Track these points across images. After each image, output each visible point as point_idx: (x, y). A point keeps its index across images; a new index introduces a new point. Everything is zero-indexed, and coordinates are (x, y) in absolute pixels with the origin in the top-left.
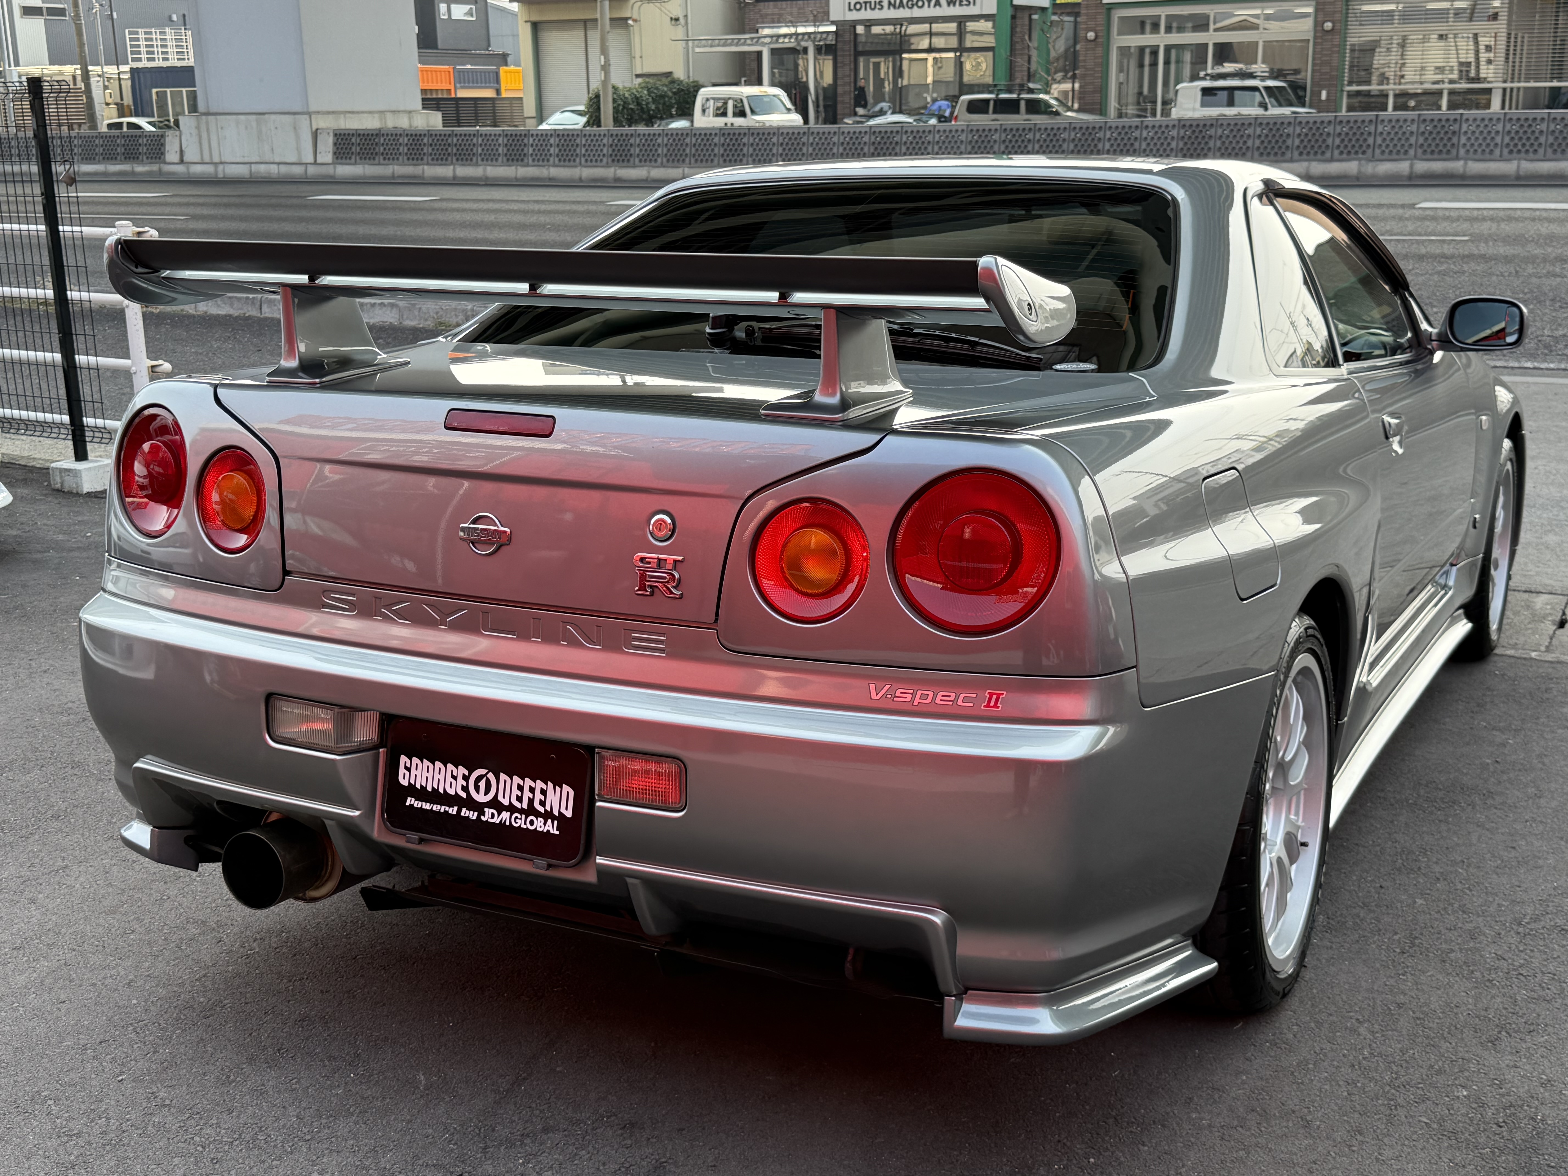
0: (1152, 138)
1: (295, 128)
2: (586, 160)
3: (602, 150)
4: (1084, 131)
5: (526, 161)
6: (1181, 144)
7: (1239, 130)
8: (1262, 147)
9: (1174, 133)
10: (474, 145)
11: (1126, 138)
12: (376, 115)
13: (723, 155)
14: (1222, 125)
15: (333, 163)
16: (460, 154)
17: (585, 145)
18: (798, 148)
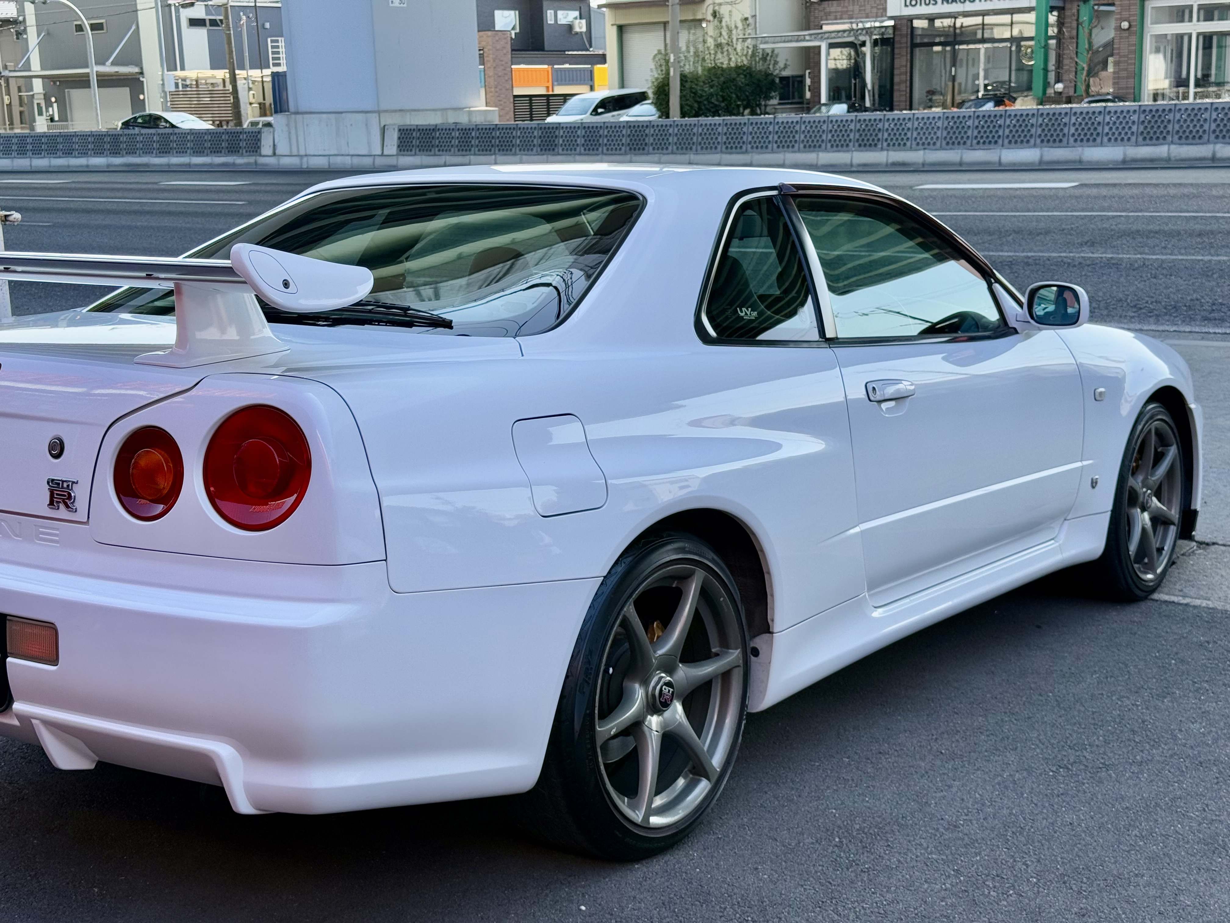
0: (1115, 123)
1: (366, 125)
2: (608, 149)
3: (621, 140)
4: (1051, 116)
5: (556, 150)
6: (1141, 128)
7: (1196, 114)
8: (1218, 130)
9: (1135, 118)
10: (513, 137)
11: (1090, 123)
12: (439, 113)
13: (725, 143)
14: (1180, 109)
15: (397, 155)
16: (502, 146)
17: (607, 136)
18: (791, 136)
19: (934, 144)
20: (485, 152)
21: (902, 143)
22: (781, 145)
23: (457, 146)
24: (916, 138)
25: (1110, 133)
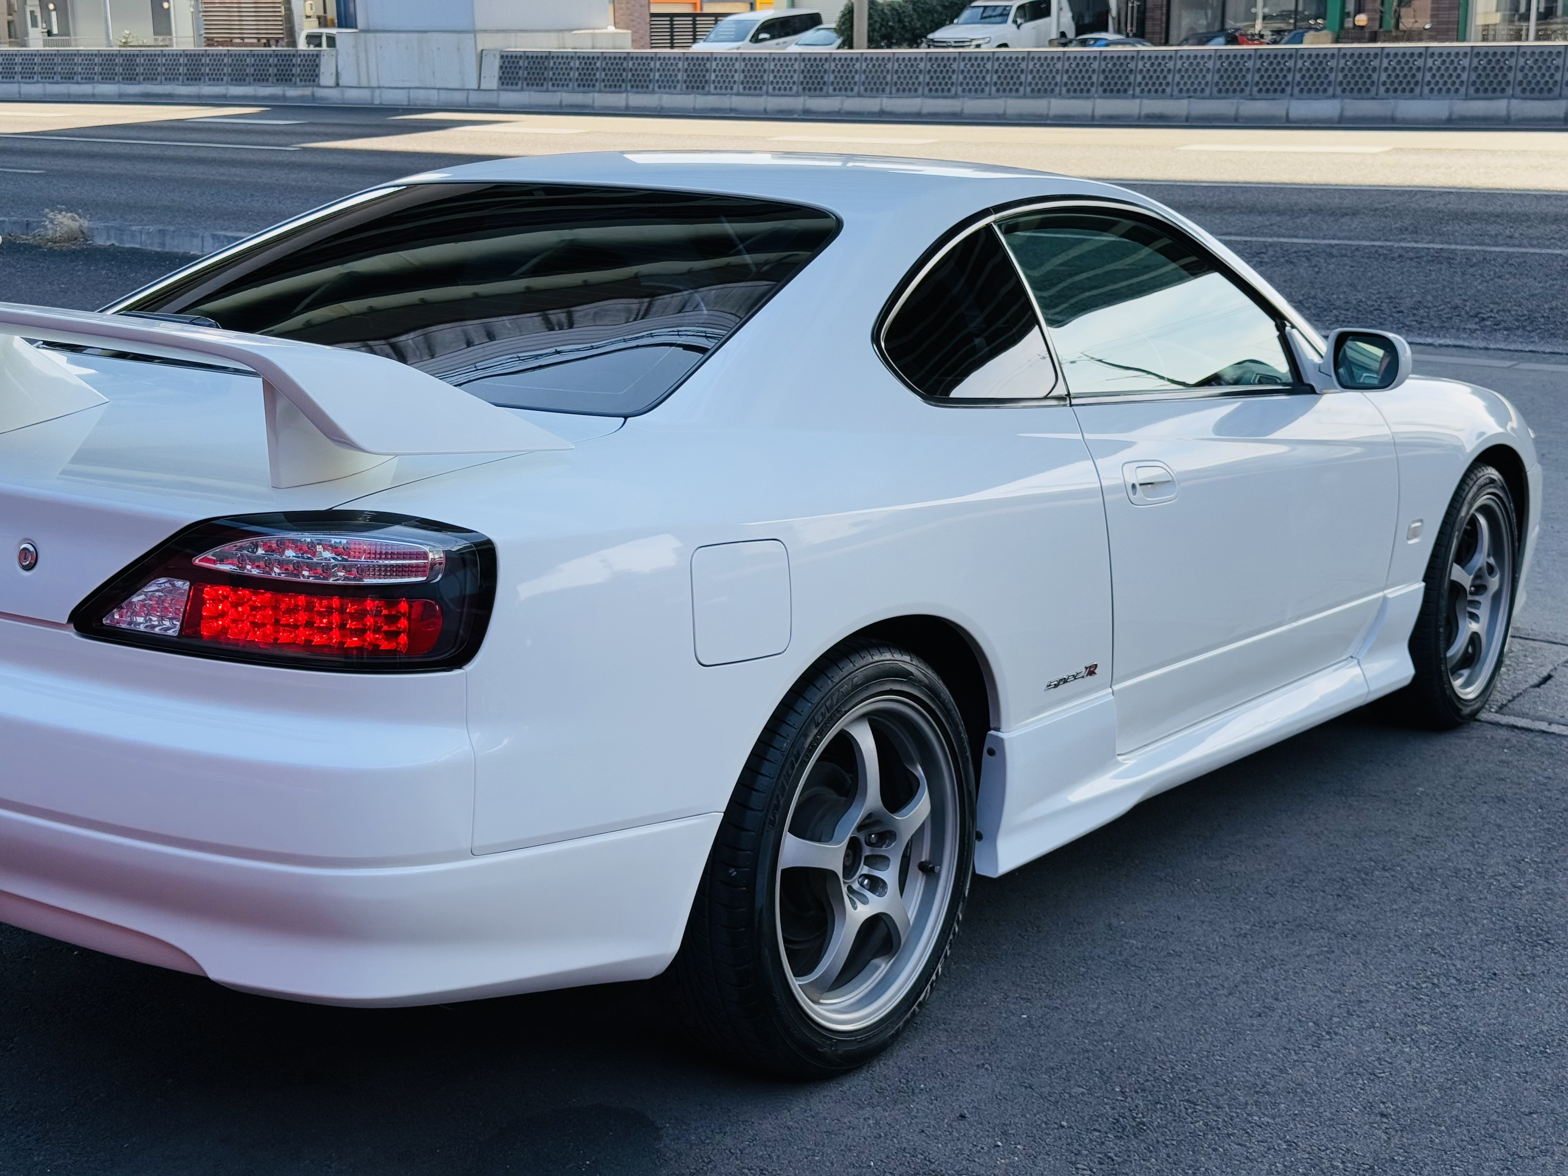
0: (1439, 69)
1: (458, 49)
2: (774, 89)
3: (792, 77)
4: (1356, 58)
5: (707, 88)
11: (1406, 68)
14: (1525, 53)
15: (499, 90)
19: (1203, 90)
20: (613, 89)
21: (1160, 89)
22: (1001, 88)
23: (577, 80)
24: (1178, 83)
25: (1433, 81)
